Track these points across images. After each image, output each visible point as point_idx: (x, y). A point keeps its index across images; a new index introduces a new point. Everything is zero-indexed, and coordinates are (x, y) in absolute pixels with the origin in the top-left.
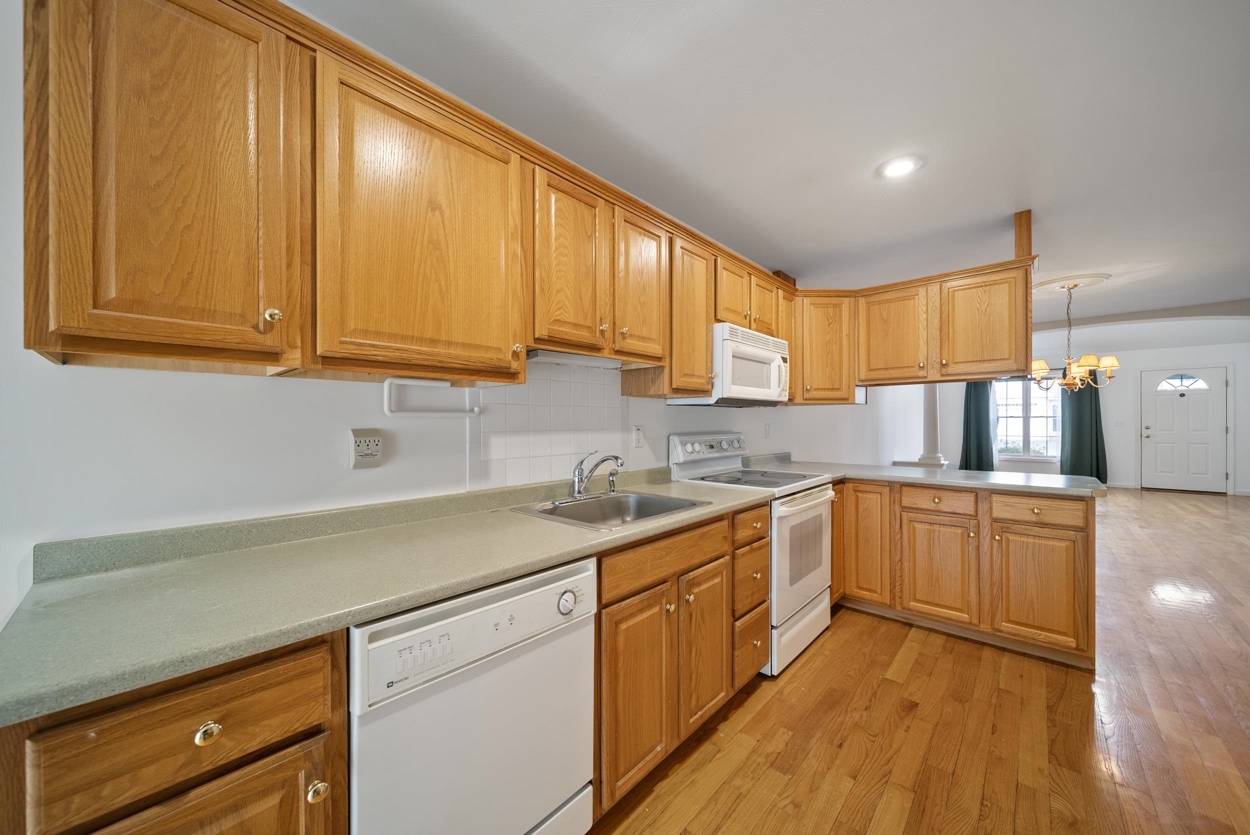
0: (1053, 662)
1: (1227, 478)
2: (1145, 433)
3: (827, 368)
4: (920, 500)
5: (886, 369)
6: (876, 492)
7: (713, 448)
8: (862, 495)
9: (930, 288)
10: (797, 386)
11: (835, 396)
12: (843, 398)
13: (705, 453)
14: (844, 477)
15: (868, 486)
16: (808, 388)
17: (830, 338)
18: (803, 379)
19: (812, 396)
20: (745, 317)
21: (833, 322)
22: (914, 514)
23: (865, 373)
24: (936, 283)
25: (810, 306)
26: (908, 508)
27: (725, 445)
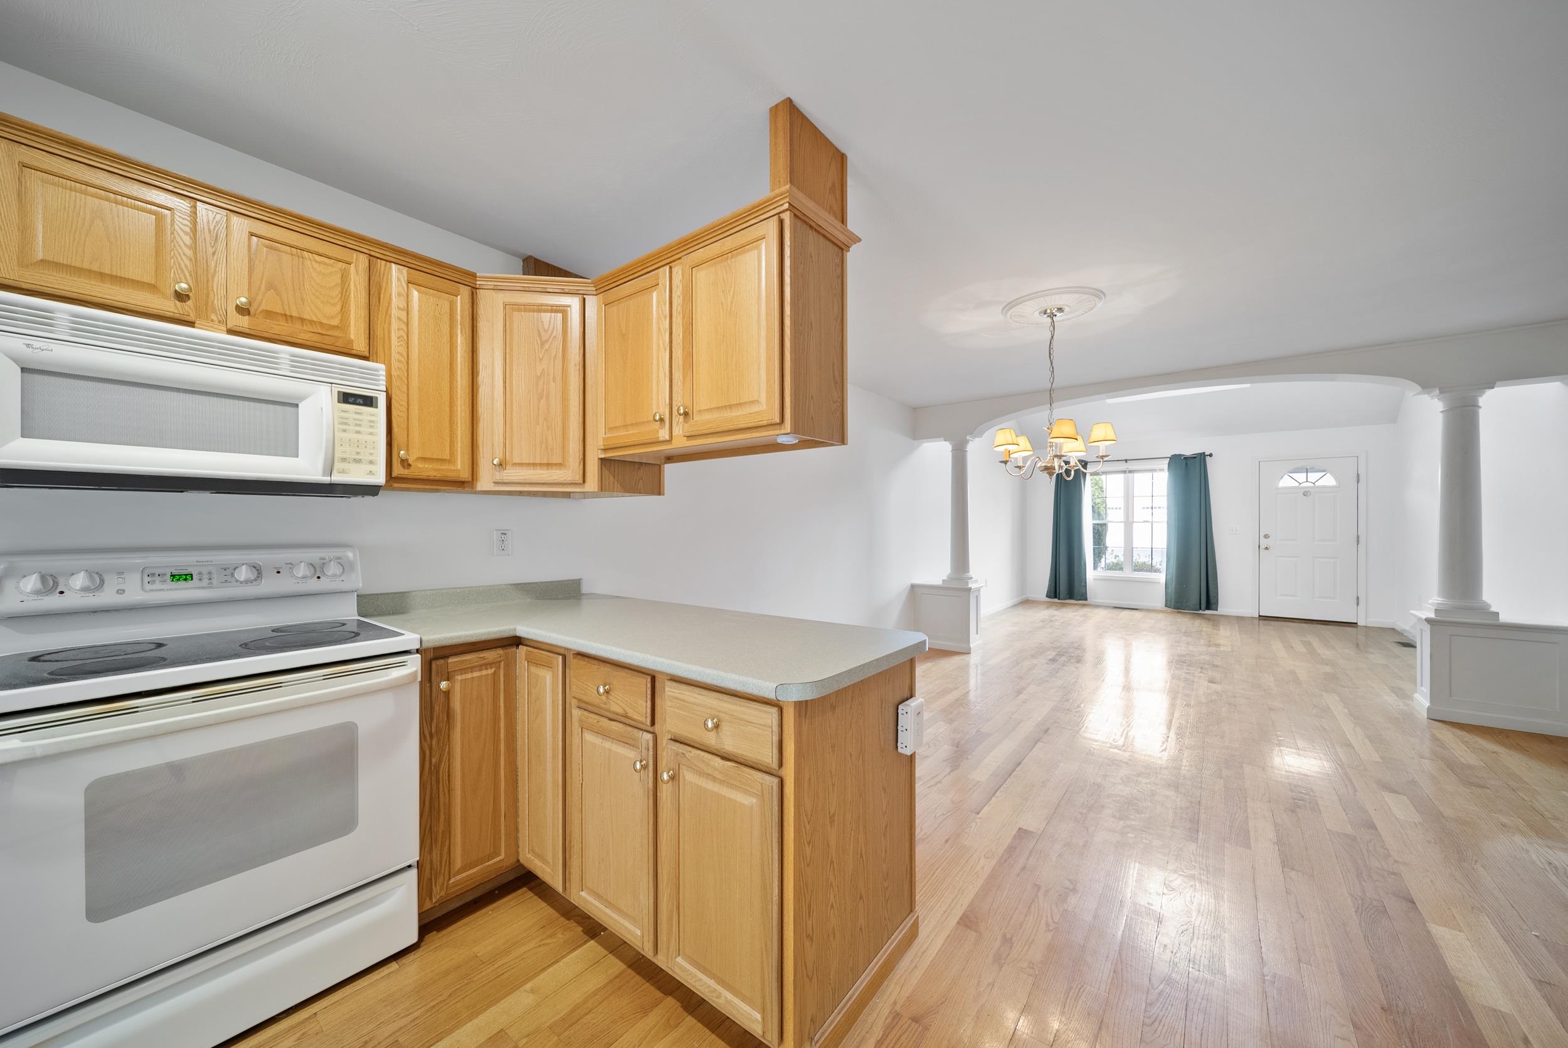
1: (1358, 604)
2: (1264, 543)
3: (539, 424)
4: (590, 685)
5: (625, 426)
6: (548, 665)
7: (185, 580)
8: (534, 669)
9: (675, 270)
10: (482, 459)
11: (554, 478)
12: (570, 482)
13: (135, 592)
14: (511, 634)
15: (541, 654)
16: (495, 462)
17: (543, 369)
18: (493, 445)
19: (510, 478)
20: (181, 297)
21: (549, 339)
22: (586, 713)
23: (604, 436)
24: (680, 258)
25: (505, 308)
26: (579, 700)
27: (243, 574)
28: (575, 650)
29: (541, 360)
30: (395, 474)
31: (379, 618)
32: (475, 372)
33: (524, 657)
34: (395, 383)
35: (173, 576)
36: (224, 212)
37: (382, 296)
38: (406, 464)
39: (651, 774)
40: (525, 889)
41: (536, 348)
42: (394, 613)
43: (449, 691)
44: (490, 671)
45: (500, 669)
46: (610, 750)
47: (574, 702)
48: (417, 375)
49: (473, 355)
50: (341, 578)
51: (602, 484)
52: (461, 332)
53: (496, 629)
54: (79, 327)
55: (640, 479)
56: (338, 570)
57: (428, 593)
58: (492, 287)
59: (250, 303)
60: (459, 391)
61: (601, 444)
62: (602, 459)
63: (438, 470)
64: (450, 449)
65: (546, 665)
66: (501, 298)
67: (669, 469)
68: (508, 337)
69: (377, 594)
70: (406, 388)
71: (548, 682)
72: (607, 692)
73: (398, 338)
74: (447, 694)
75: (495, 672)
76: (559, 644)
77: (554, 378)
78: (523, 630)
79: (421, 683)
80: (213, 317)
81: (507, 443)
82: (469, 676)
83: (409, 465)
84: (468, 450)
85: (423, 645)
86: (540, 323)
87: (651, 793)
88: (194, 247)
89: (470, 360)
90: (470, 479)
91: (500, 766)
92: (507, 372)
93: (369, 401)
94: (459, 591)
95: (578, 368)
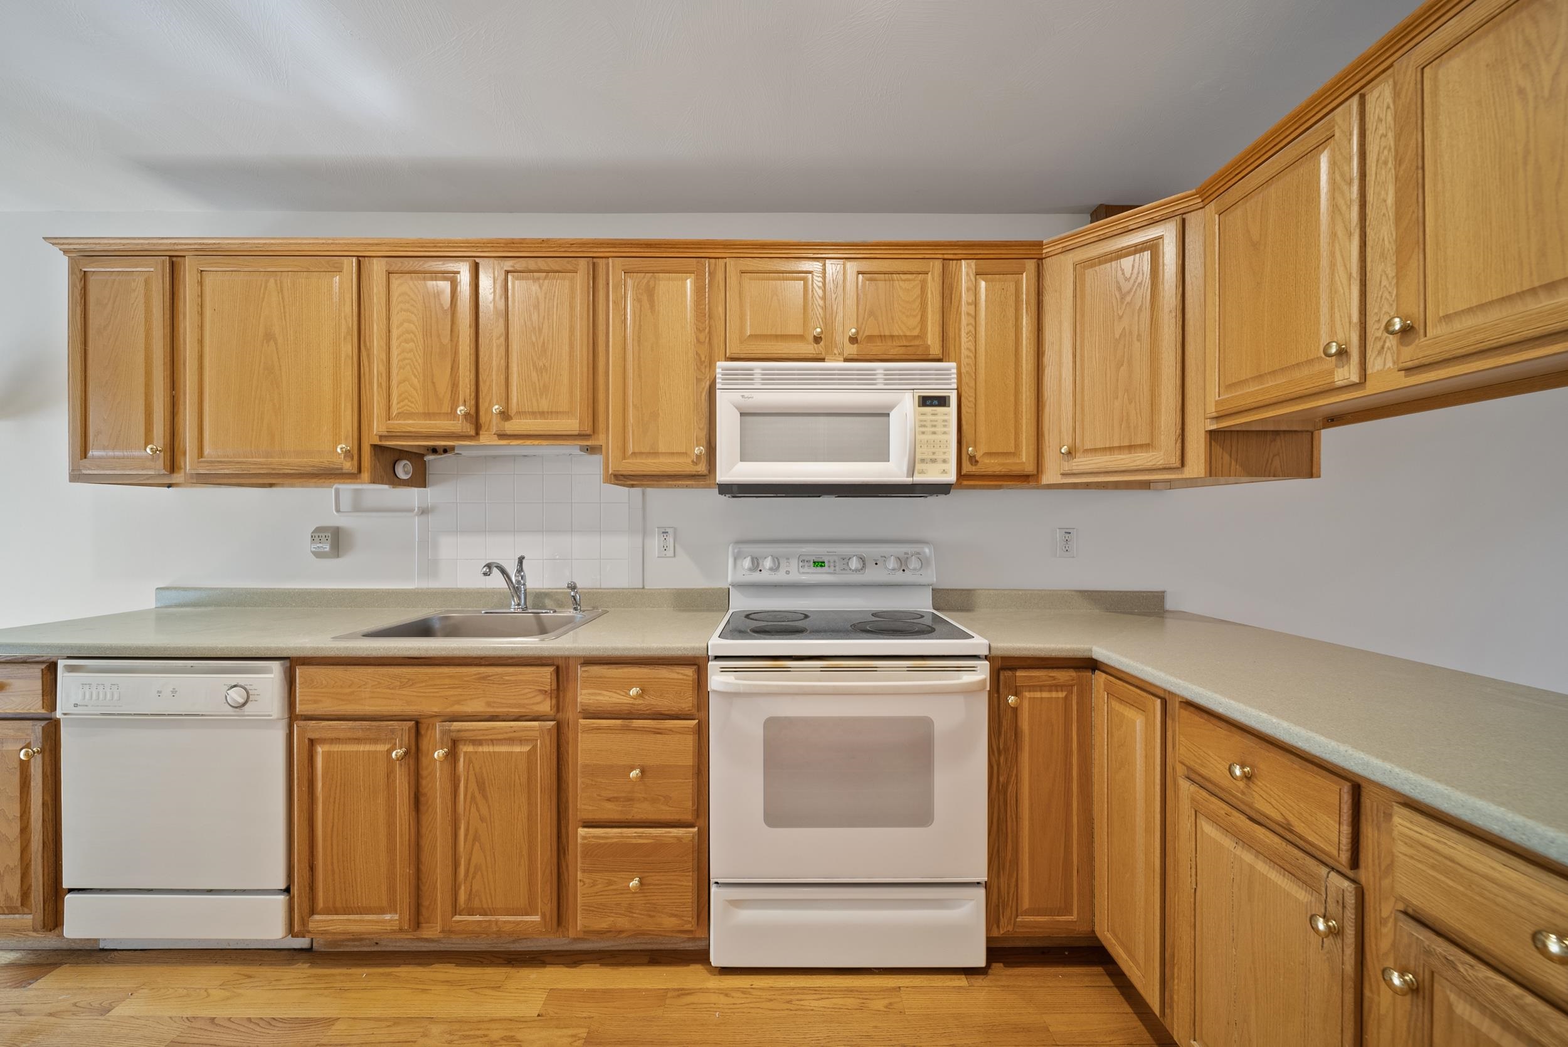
3: (1117, 398)
4: (1211, 754)
5: (1259, 378)
6: (1141, 708)
7: (821, 566)
8: (1116, 706)
9: (1371, 99)
10: (1048, 449)
11: (1138, 463)
12: (1161, 467)
13: (793, 572)
14: (1086, 655)
15: (1128, 689)
16: (1063, 451)
17: (1124, 328)
18: (1060, 432)
19: (1080, 467)
20: (817, 340)
21: (1131, 289)
22: (1204, 793)
23: (1217, 398)
24: (1391, 65)
25: (1075, 269)
26: (1188, 768)
27: (854, 564)
28: (1182, 697)
29: (1120, 317)
30: (963, 472)
31: (948, 613)
32: (1040, 352)
33: (1102, 686)
34: (965, 379)
35: (814, 562)
36: (841, 261)
37: (953, 296)
38: (974, 460)
39: (1350, 951)
40: (1100, 969)
41: (1115, 304)
42: (962, 610)
43: (1017, 708)
44: (1062, 695)
45: (1072, 693)
46: (1252, 867)
47: (1180, 770)
48: (983, 368)
49: (1038, 333)
50: (919, 573)
51: (1211, 468)
52: (1027, 311)
53: (1068, 646)
54: (769, 378)
55: (1274, 456)
56: (918, 566)
57: (991, 592)
58: (1060, 250)
59: (857, 332)
60: (1024, 377)
61: (1212, 410)
62: (1211, 432)
63: (1003, 464)
64: (1016, 441)
65: (1135, 705)
66: (1070, 259)
67: (1329, 437)
68: (1078, 302)
69: (948, 590)
70: (974, 382)
71: (1138, 728)
72: (1247, 777)
73: (967, 334)
74: (1015, 710)
75: (1066, 696)
76: (1158, 683)
77: (1139, 335)
78: (1100, 652)
79: (989, 691)
80: (836, 352)
81: (1077, 427)
82: (1038, 695)
83: (977, 462)
84: (1033, 440)
85: (992, 652)
86: (1120, 272)
87: (1350, 985)
88: (824, 298)
89: (1036, 340)
90: (1035, 472)
91: (1072, 810)
92: (1078, 343)
93: (942, 401)
94: (1020, 593)
95: (1174, 314)
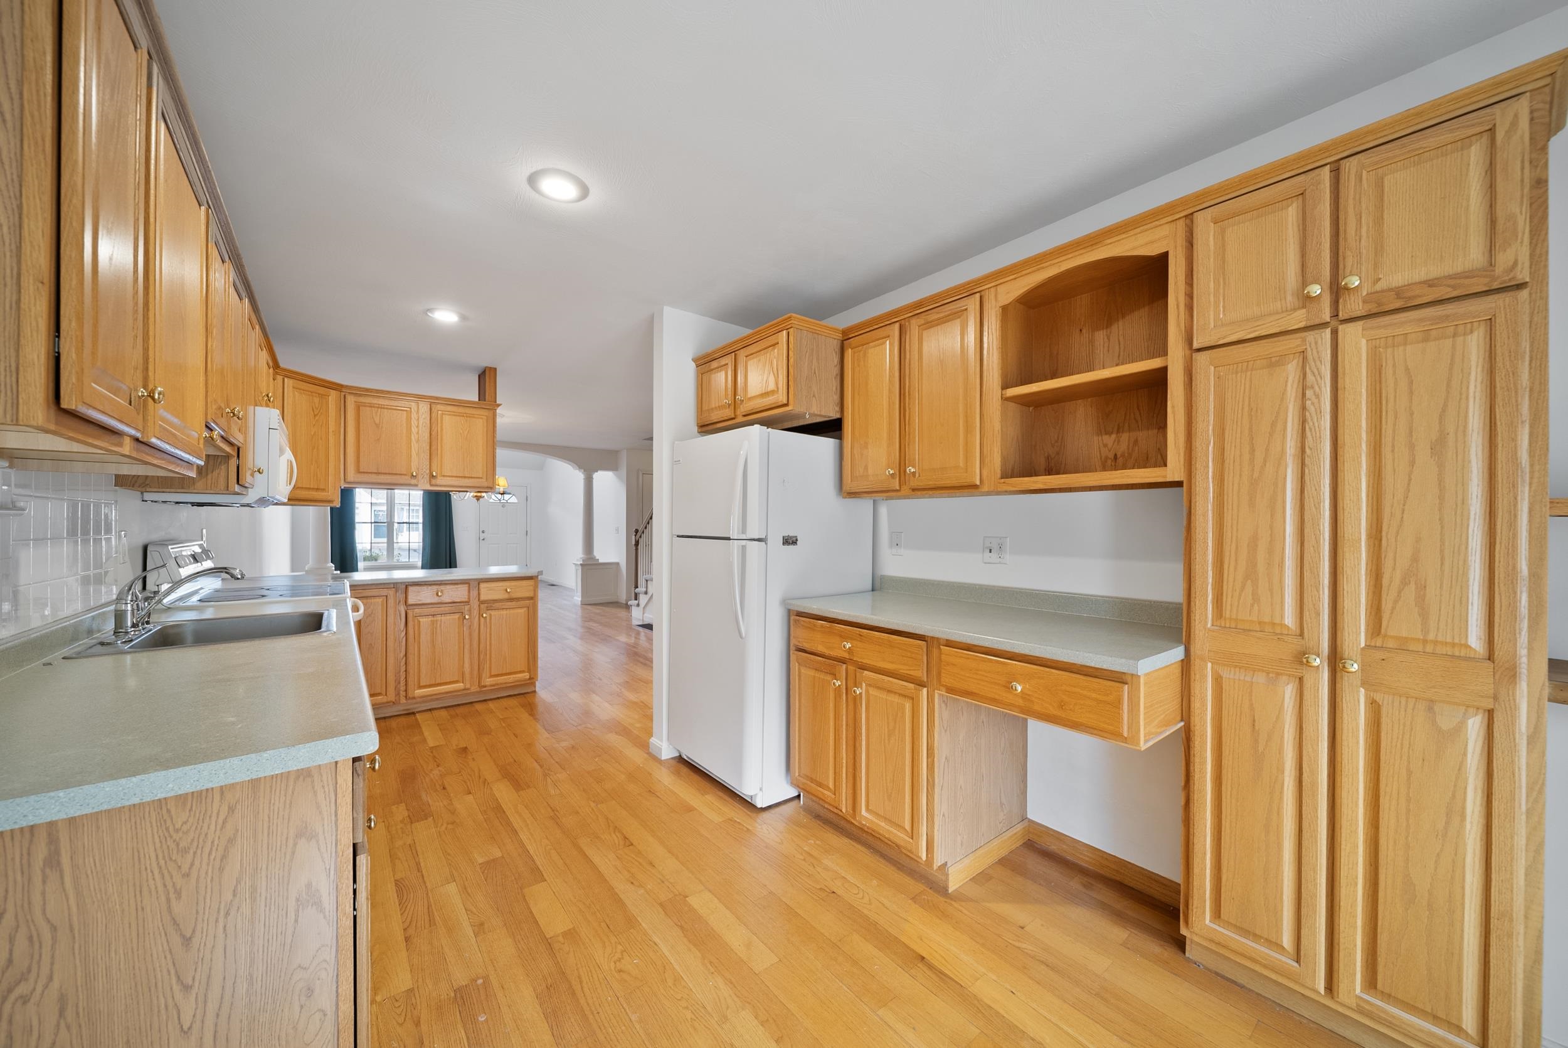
0: (515, 695)
2: (482, 536)
